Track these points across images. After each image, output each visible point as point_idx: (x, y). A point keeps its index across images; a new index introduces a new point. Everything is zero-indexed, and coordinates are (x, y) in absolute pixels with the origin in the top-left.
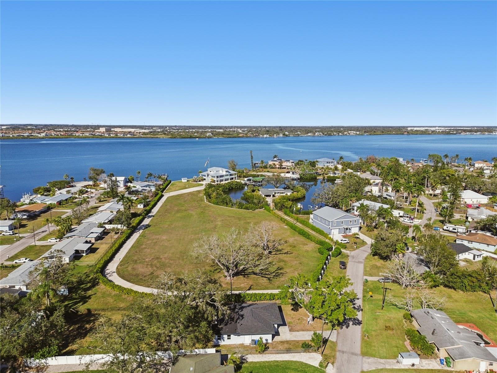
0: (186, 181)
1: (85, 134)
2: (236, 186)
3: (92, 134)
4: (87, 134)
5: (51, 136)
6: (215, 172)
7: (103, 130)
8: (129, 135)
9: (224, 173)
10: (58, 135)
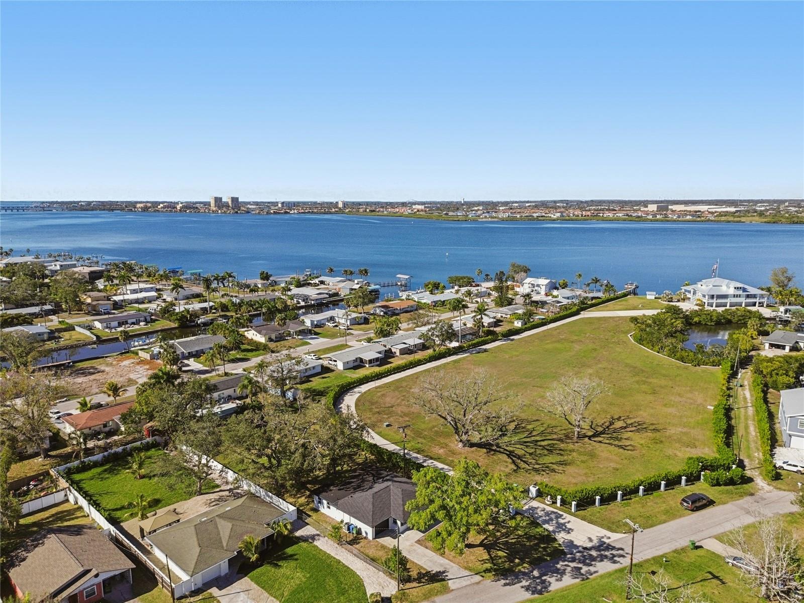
0: (653, 297)
1: (617, 214)
2: (741, 318)
3: (627, 215)
4: (621, 215)
5: (568, 218)
6: (711, 286)
7: (653, 208)
8: (689, 217)
9: (731, 291)
10: (578, 216)
